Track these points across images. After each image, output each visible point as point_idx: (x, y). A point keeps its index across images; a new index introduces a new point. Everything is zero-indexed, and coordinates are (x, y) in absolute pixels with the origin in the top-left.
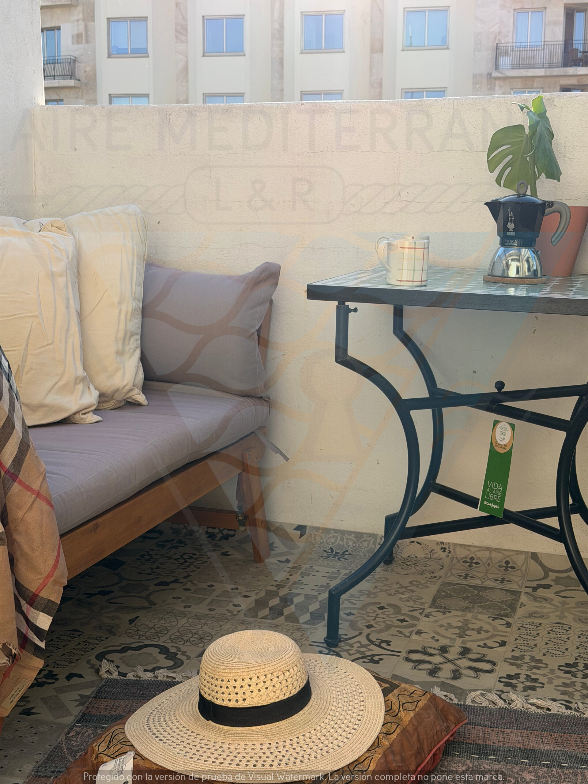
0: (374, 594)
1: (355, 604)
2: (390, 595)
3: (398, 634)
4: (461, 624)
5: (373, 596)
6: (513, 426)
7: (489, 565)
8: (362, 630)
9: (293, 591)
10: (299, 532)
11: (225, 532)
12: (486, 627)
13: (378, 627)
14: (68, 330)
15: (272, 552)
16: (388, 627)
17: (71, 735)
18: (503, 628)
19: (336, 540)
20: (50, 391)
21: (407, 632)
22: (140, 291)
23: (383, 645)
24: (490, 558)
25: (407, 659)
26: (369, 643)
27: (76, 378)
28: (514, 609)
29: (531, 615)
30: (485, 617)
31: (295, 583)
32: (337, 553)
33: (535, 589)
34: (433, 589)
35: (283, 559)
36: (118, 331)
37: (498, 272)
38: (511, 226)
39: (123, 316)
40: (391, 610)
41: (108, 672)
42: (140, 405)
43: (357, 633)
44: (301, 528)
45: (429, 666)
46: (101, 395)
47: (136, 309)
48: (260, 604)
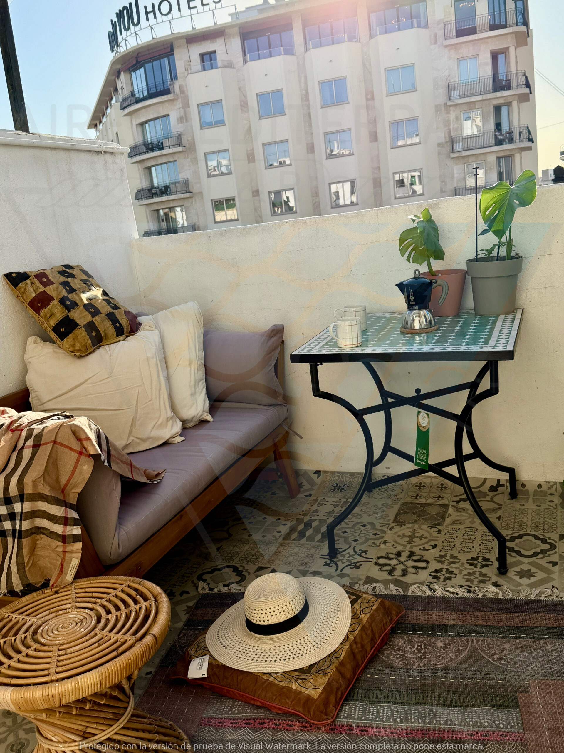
0: (360, 515)
1: (348, 524)
2: (370, 515)
3: (372, 544)
4: (410, 534)
5: (359, 517)
6: (428, 415)
7: (431, 487)
8: (351, 543)
9: (313, 518)
10: (316, 475)
12: (426, 534)
13: (361, 541)
14: (160, 390)
15: (302, 490)
16: (367, 540)
17: (181, 636)
18: (436, 534)
19: (339, 478)
20: (153, 428)
21: (377, 542)
22: (202, 353)
23: (363, 554)
24: (432, 482)
25: (377, 564)
26: (354, 553)
27: (167, 418)
28: (444, 519)
29: (454, 523)
30: (425, 527)
31: (314, 511)
32: (340, 486)
33: (458, 502)
34: (396, 508)
35: (307, 494)
36: (190, 381)
38: (412, 298)
39: (193, 372)
40: (370, 527)
41: (203, 588)
42: (209, 421)
43: (348, 546)
44: (318, 472)
45: (389, 568)
46: (185, 424)
47: (200, 365)
48: (292, 530)
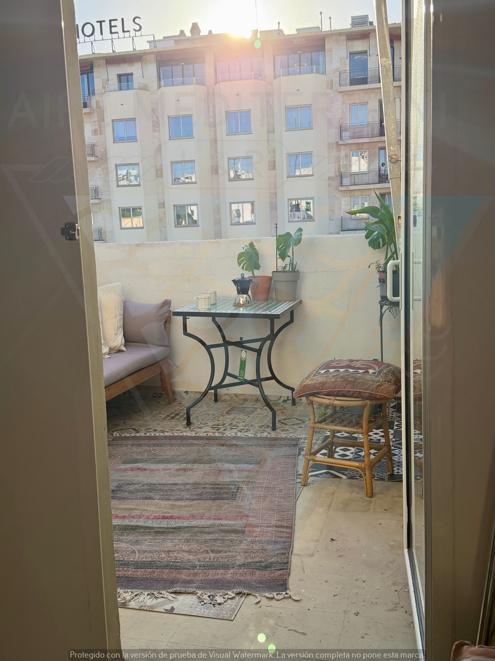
3: (211, 421)
4: (233, 418)
6: (246, 352)
7: (251, 400)
8: (199, 421)
9: (180, 412)
10: (186, 394)
11: (159, 395)
12: (241, 418)
13: (205, 420)
15: (176, 401)
16: (209, 420)
18: (246, 418)
21: (214, 421)
22: (122, 312)
23: (205, 424)
24: (252, 398)
25: (211, 427)
26: (200, 424)
28: (253, 412)
29: (258, 414)
30: (242, 415)
31: (182, 410)
34: (229, 408)
35: (179, 403)
36: (115, 327)
37: (237, 302)
38: (239, 288)
39: (116, 322)
40: (212, 415)
41: (116, 435)
42: (124, 351)
44: (187, 392)
45: (218, 428)
46: (111, 349)
47: (121, 319)
48: (168, 416)
